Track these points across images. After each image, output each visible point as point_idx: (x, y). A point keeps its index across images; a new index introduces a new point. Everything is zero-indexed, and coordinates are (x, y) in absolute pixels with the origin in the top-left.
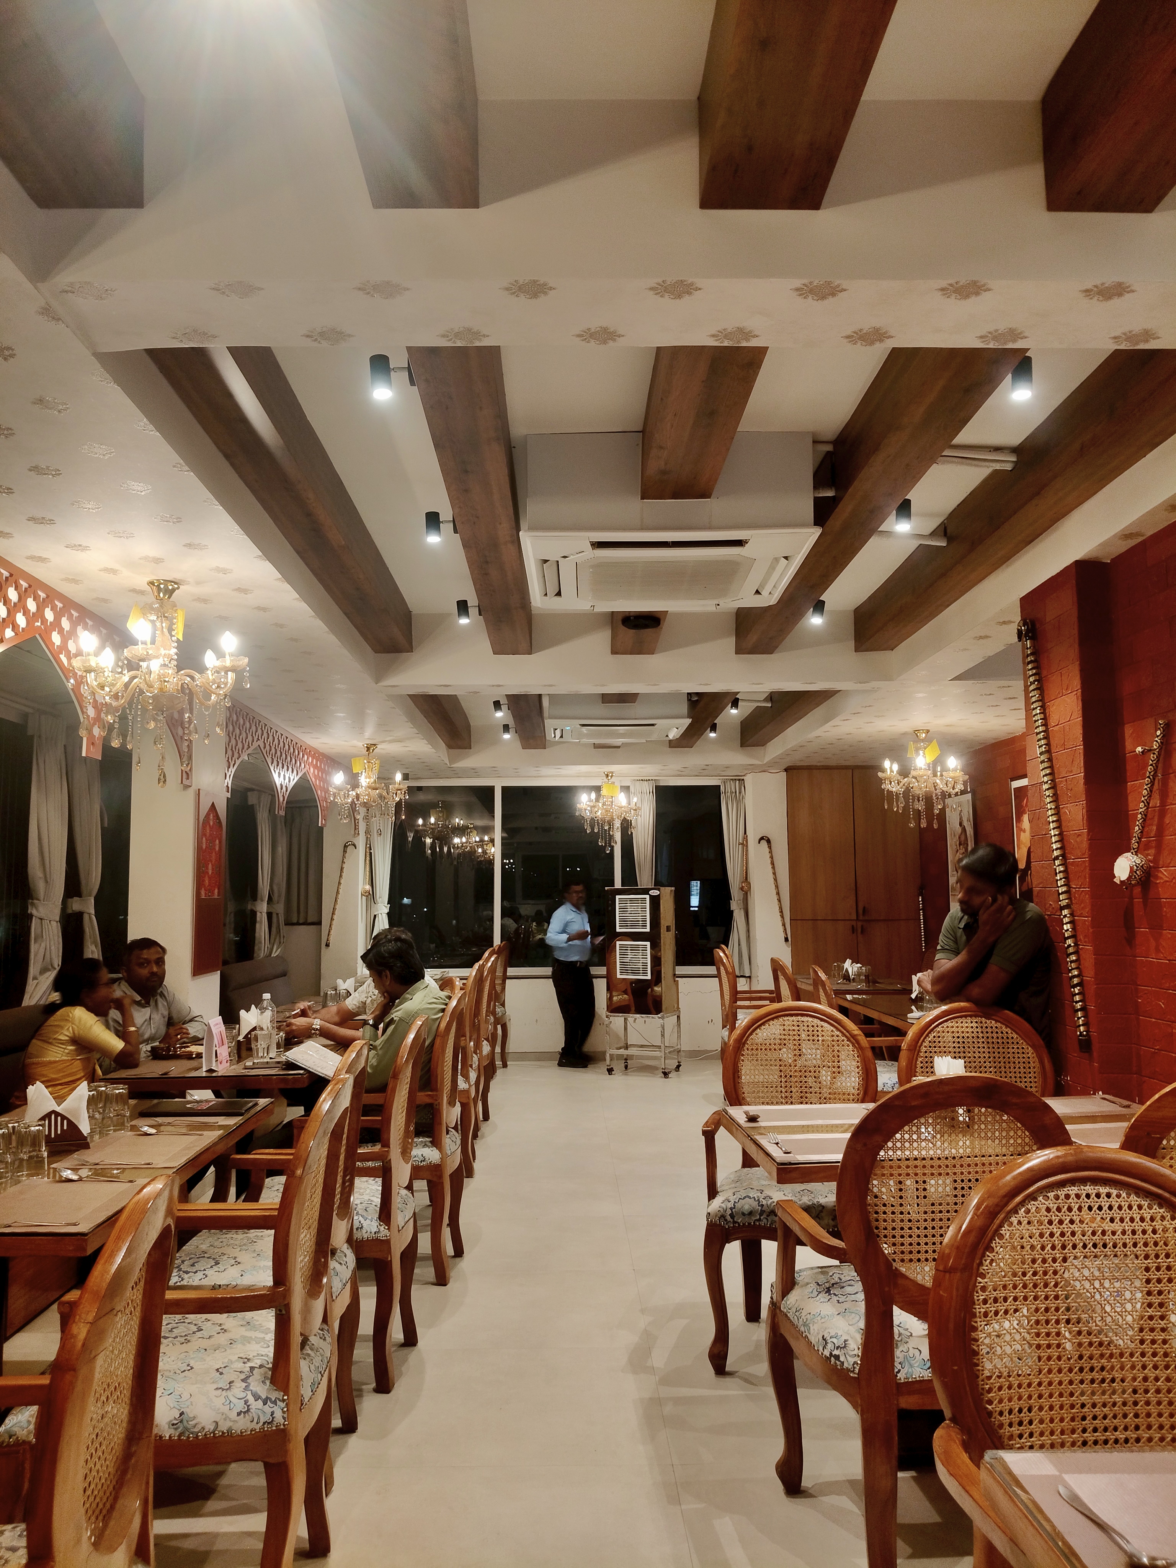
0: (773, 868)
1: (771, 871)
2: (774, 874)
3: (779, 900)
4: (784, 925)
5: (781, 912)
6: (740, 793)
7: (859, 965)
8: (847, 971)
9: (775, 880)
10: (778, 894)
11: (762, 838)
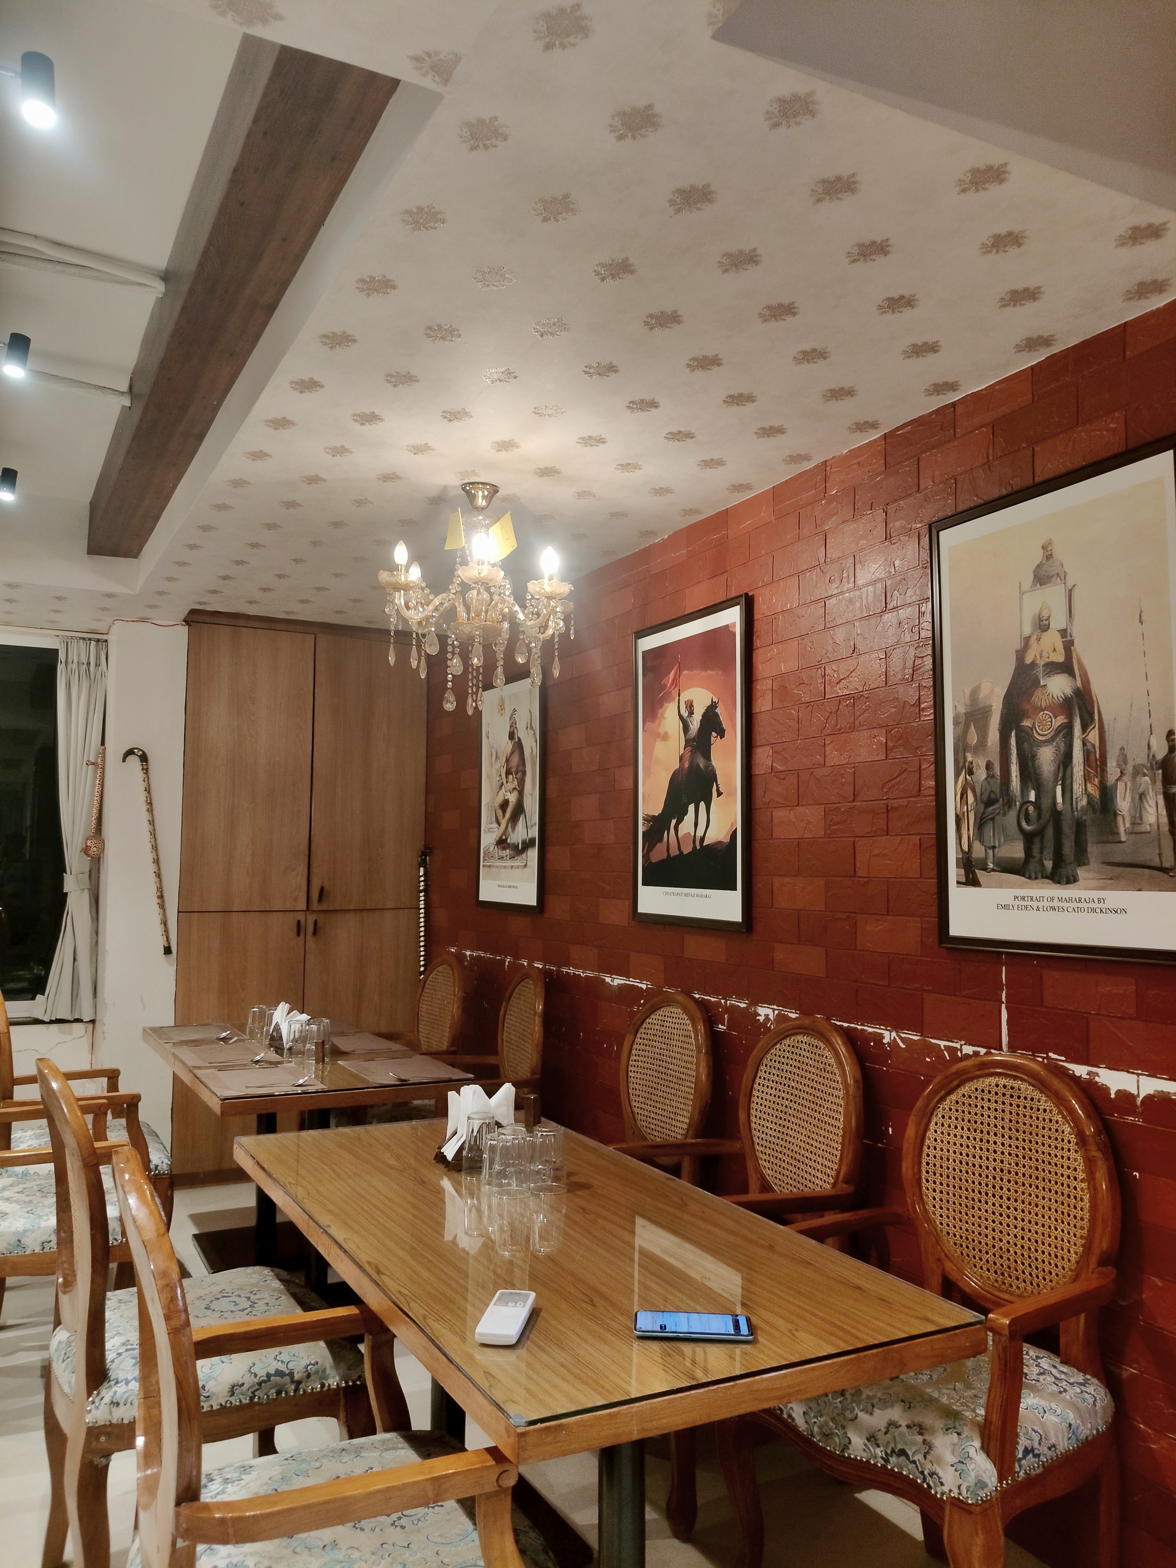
0: (151, 810)
1: (145, 816)
2: (152, 822)
3: (158, 875)
4: (165, 923)
5: (161, 897)
6: (97, 665)
7: (305, 1017)
8: (277, 1028)
9: (153, 834)
10: (157, 861)
11: (130, 752)
